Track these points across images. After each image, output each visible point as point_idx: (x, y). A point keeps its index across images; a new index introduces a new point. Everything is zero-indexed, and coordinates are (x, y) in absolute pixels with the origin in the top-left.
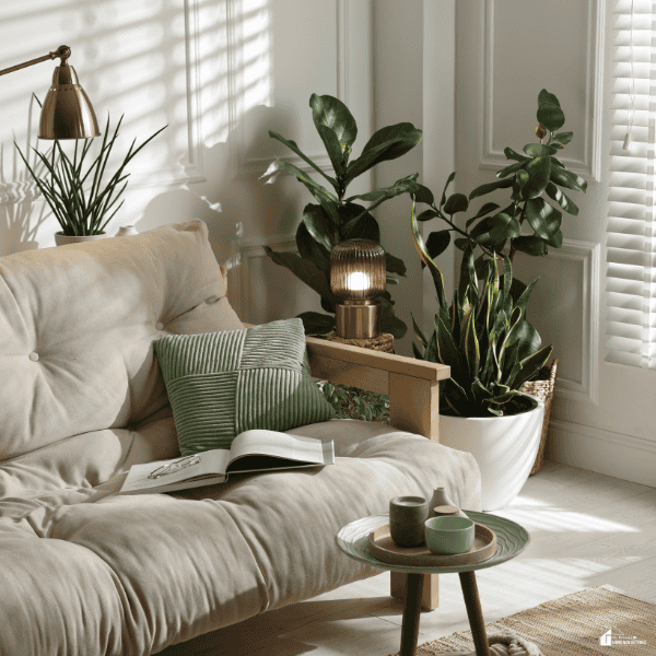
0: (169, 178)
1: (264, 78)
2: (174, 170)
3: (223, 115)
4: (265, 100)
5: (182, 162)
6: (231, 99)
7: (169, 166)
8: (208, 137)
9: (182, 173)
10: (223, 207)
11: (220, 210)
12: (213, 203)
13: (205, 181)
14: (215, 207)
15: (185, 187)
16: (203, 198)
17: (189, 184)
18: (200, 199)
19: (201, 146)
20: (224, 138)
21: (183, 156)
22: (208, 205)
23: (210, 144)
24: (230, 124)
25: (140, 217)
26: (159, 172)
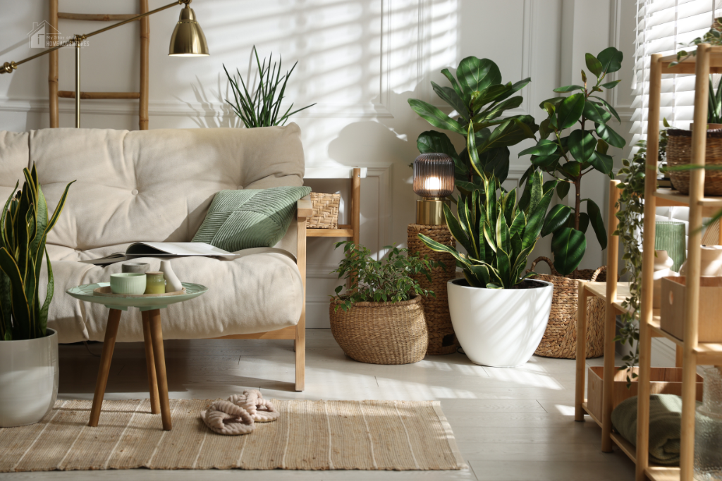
0: (360, 112)
1: (451, 47)
2: (365, 107)
3: (413, 72)
4: (451, 64)
5: (373, 102)
6: (419, 61)
7: (363, 103)
8: (398, 87)
9: (372, 109)
10: (408, 137)
11: (406, 140)
12: (400, 133)
13: (393, 117)
14: (401, 137)
15: (375, 120)
16: (391, 129)
17: (379, 117)
18: (389, 131)
19: (389, 92)
20: (412, 88)
21: (374, 98)
22: (395, 135)
23: (399, 91)
24: (418, 78)
25: (336, 137)
26: (352, 107)
